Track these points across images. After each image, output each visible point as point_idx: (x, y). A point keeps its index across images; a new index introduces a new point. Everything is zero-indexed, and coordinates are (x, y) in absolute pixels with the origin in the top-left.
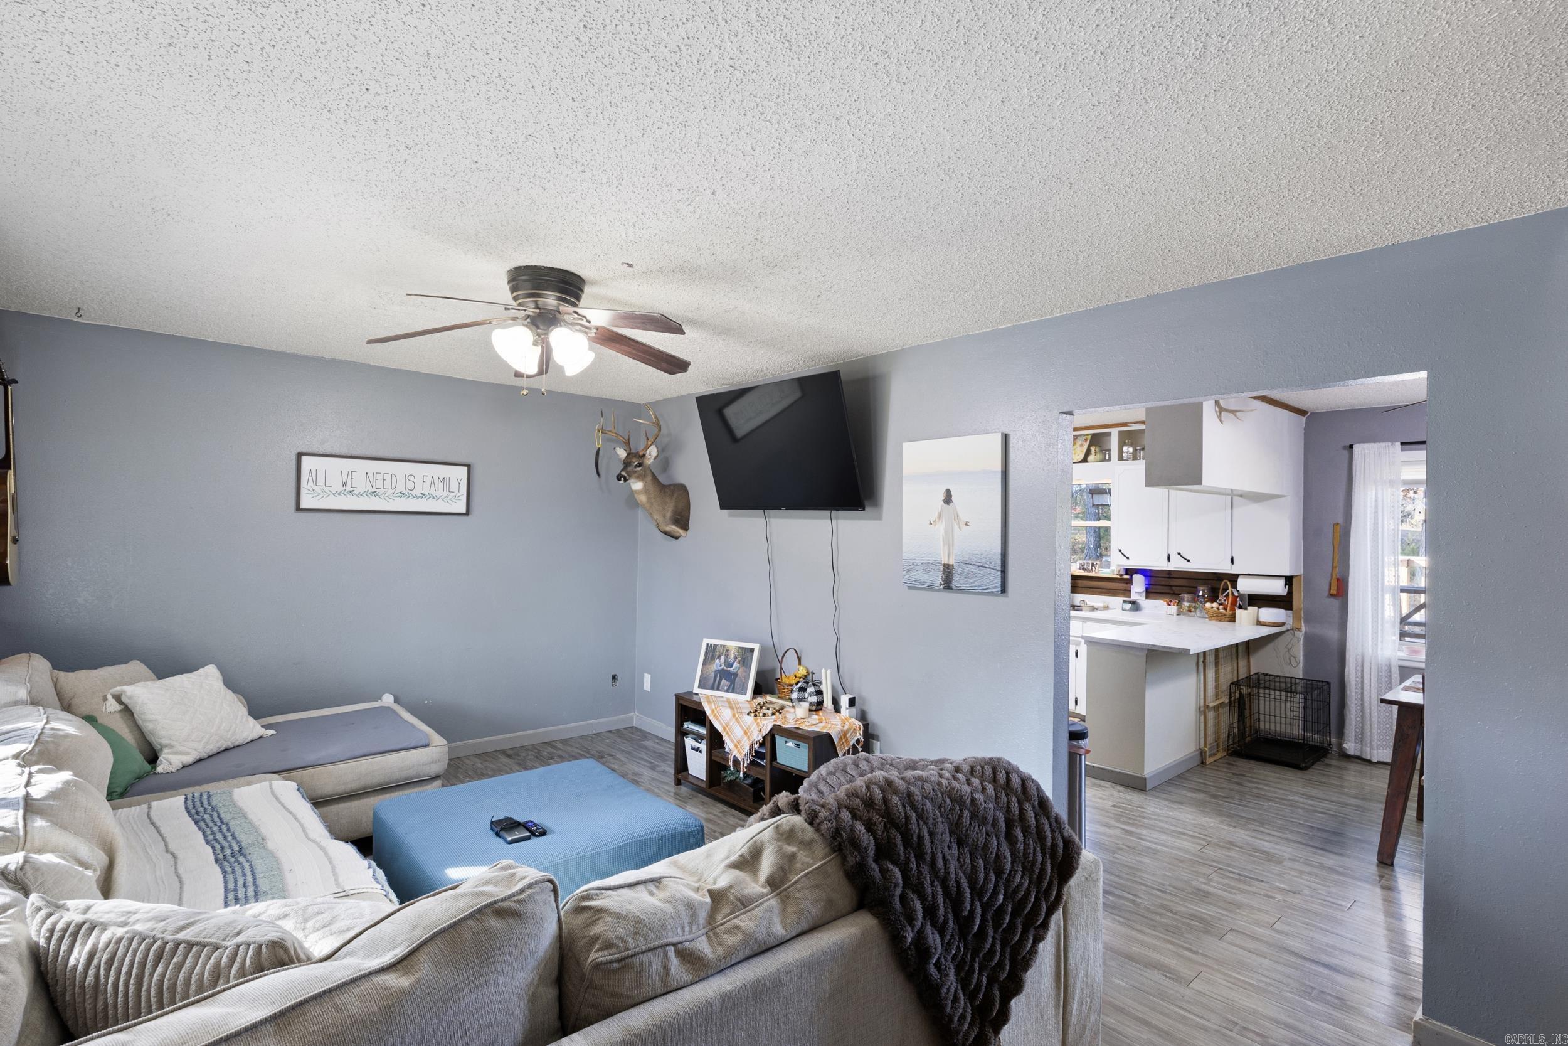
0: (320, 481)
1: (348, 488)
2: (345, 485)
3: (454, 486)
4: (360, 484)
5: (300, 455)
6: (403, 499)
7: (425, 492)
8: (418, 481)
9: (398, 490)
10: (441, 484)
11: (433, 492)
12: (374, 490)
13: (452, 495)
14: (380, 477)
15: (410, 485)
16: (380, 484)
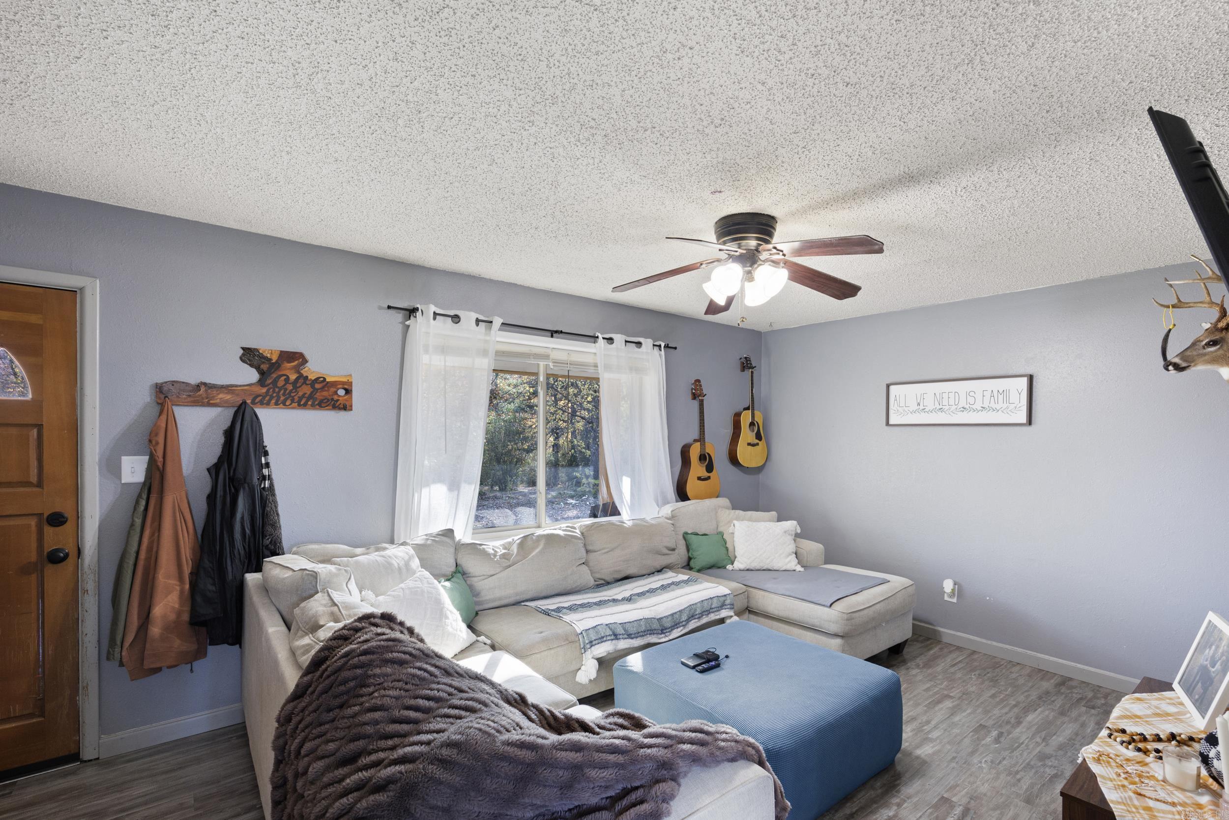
0: (902, 404)
1: (921, 407)
2: (919, 404)
3: (1014, 397)
4: (930, 403)
5: (888, 386)
6: (965, 413)
7: (986, 405)
8: (979, 397)
9: (961, 405)
10: (1001, 397)
11: (993, 405)
12: (941, 407)
13: (1012, 406)
14: (945, 396)
15: (971, 400)
16: (945, 402)
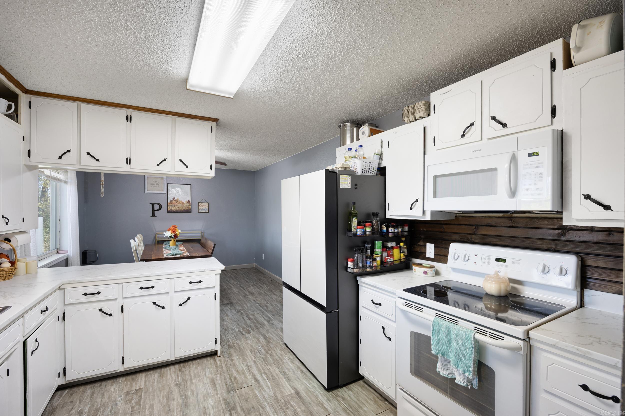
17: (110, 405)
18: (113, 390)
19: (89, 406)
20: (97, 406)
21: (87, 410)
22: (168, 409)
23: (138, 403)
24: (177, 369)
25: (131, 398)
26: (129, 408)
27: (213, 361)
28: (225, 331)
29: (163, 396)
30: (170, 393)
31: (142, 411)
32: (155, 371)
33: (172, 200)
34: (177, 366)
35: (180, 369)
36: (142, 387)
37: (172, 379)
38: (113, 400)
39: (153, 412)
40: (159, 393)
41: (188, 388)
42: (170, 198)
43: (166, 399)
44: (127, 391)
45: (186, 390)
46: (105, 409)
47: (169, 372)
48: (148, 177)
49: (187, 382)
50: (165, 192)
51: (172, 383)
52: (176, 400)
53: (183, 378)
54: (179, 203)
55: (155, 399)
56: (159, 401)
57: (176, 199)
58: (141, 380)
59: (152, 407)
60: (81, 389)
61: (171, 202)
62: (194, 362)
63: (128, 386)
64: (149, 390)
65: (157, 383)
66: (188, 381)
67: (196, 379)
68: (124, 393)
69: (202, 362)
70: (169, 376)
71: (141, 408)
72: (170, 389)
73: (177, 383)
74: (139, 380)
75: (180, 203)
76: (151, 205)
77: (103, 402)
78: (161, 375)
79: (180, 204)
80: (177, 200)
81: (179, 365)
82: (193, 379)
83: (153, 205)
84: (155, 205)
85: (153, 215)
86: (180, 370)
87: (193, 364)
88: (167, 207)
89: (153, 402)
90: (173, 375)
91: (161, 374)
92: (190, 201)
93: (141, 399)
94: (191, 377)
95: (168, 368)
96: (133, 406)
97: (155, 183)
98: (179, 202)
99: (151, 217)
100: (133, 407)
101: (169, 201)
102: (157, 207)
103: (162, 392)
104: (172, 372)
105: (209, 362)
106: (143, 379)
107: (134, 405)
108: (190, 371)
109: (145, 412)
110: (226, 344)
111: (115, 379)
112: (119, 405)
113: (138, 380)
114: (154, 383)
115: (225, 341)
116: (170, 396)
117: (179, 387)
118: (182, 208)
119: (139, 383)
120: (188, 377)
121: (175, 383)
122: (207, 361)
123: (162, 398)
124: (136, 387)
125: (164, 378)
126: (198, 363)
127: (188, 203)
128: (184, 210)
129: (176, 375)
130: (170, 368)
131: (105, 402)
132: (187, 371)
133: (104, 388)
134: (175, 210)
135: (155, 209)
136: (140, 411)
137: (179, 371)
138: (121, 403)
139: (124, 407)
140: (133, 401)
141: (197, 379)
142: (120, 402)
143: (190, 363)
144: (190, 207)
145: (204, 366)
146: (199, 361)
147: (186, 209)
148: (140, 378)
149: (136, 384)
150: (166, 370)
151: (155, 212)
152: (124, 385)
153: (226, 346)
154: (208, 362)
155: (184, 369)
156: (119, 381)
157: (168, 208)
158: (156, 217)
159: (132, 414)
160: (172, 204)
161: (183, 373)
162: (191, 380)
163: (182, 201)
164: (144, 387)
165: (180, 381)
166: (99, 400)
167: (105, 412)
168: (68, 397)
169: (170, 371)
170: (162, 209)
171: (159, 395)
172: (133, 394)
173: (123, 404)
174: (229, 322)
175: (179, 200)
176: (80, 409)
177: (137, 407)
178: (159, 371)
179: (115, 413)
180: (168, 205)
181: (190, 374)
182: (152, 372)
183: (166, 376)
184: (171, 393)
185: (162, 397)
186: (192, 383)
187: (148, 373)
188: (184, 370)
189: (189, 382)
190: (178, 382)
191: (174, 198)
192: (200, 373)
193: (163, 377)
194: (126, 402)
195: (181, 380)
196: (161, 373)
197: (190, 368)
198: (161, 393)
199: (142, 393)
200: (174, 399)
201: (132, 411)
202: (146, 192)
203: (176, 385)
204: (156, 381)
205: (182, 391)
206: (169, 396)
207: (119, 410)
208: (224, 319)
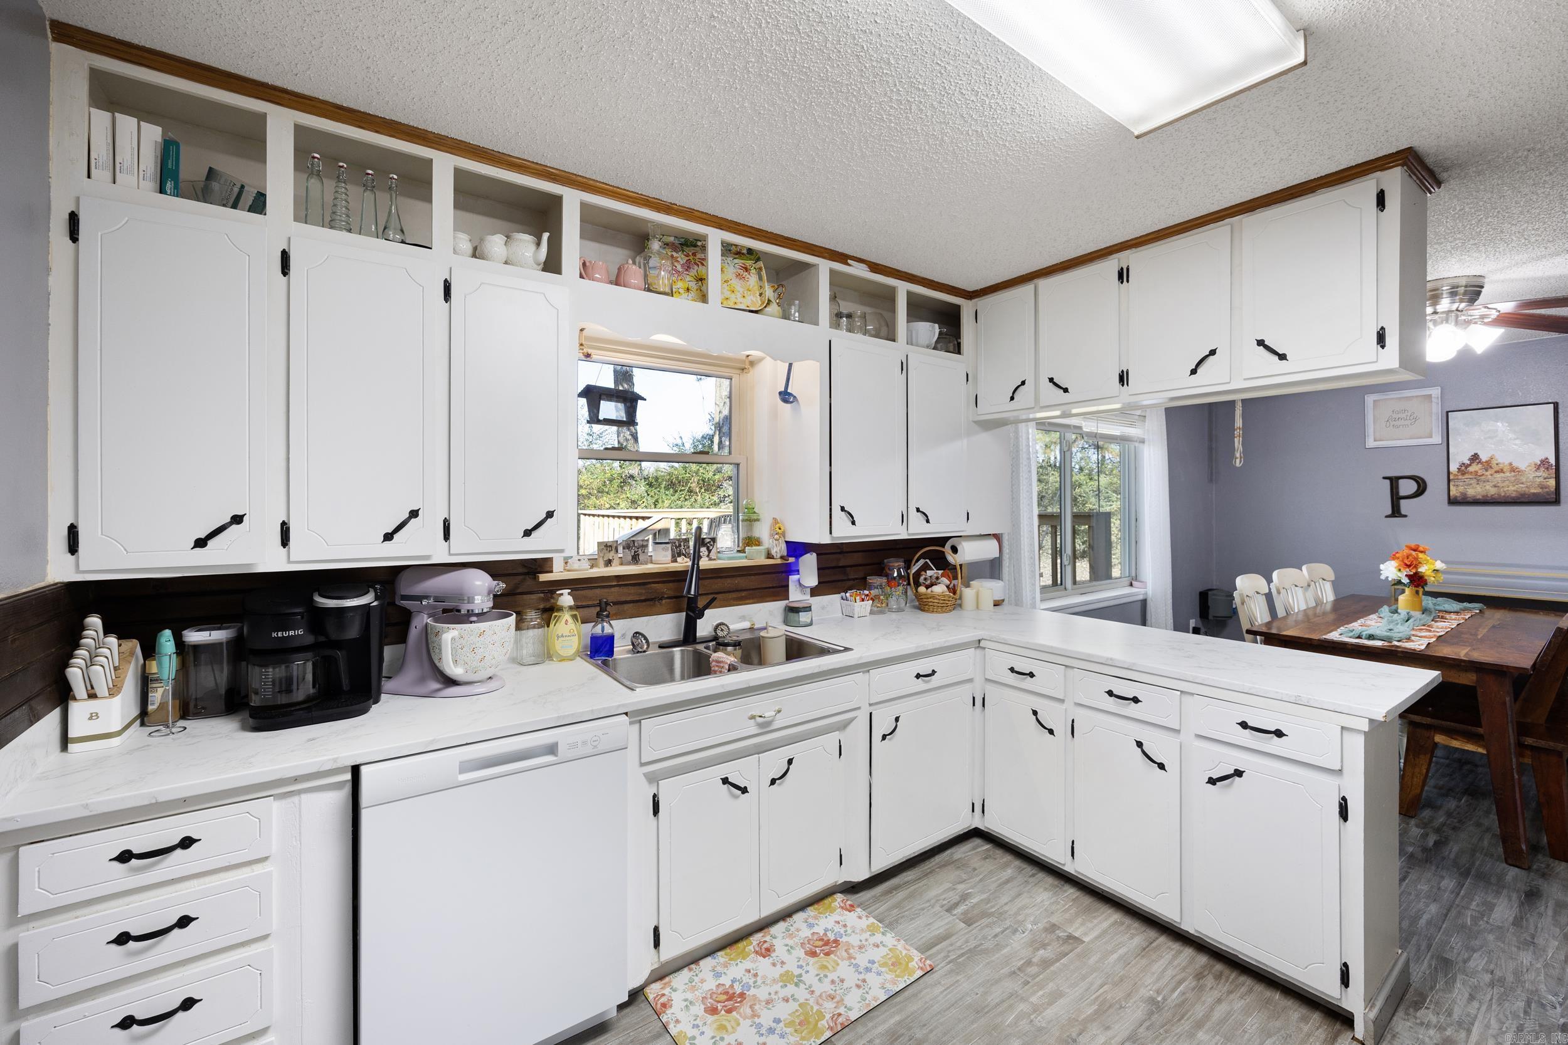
17: (1008, 923)
18: (1039, 900)
19: (984, 896)
20: (992, 907)
21: (974, 901)
22: (1074, 1035)
23: (1046, 964)
24: (1197, 966)
25: (1046, 942)
26: (1022, 959)
27: (1323, 1036)
28: (1492, 984)
29: (1097, 998)
30: (1117, 1006)
31: (1033, 986)
32: (1143, 929)
33: (1468, 462)
34: (1203, 959)
35: (1201, 973)
36: (1086, 939)
37: (1158, 979)
38: (1020, 918)
39: (1045, 1009)
40: (1099, 982)
41: (1167, 1037)
42: (1460, 455)
43: (1095, 1010)
44: (1057, 923)
45: (1157, 1037)
46: (994, 923)
47: (1169, 956)
48: (1374, 401)
49: (1183, 1021)
50: (1437, 439)
51: (1149, 987)
52: (1110, 1033)
53: (1183, 1002)
54: (1497, 472)
55: (1076, 989)
56: (1082, 999)
57: (1484, 457)
58: (1100, 922)
59: (1056, 996)
60: (1005, 860)
61: (1463, 469)
62: (1259, 988)
63: (1067, 916)
64: (1089, 958)
65: (1120, 959)
66: (1188, 1019)
67: (1215, 1036)
68: (1047, 922)
69: (1285, 1008)
70: (1157, 967)
71: (1037, 979)
72: (1129, 995)
73: (1159, 999)
74: (1095, 921)
75: (1502, 471)
76: (1388, 482)
77: (1006, 908)
78: (1144, 949)
79: (1502, 475)
80: (1488, 463)
81: (1212, 962)
82: (1206, 1027)
83: (1394, 481)
84: (1401, 482)
85: (1396, 512)
86: (1199, 976)
87: (1251, 990)
88: (1446, 487)
89: (1067, 991)
90: (1170, 972)
91: (1148, 946)
92: (1552, 461)
93: (1058, 960)
94: (1207, 1017)
95: (1176, 946)
96: (1031, 962)
97: (1404, 416)
98: (1496, 468)
99: (1387, 517)
100: (1029, 963)
101: (1454, 468)
102: (1407, 487)
103: (1106, 986)
104: (1176, 963)
105: (1306, 1028)
106: (1105, 925)
107: (1035, 960)
108: (1219, 1001)
109: (1035, 993)
110: (1441, 1028)
111: (1062, 883)
112: (1018, 936)
113: (1095, 917)
114: (1112, 952)
115: (1450, 1015)
116: (1111, 1010)
117: (1151, 1014)
118: (1511, 489)
119: (1090, 925)
120: (1199, 1011)
121: (1155, 995)
122: (1304, 1019)
123: (1092, 998)
124: (1077, 929)
125: (1144, 962)
126: (1268, 1001)
127: (1542, 469)
128: (1523, 495)
129: (1178, 977)
130: (1182, 948)
131: (1006, 912)
132: (1216, 994)
133: (1033, 884)
134: (1479, 497)
135: (1402, 493)
136: (1029, 982)
137: (1197, 975)
138: (1024, 935)
139: (1019, 948)
140: (1041, 952)
141: (1218, 1037)
142: (1024, 932)
143: (1247, 982)
144: (1552, 483)
145: (1278, 1024)
146: (1277, 996)
147: (1533, 491)
148: (1100, 918)
149: (1082, 924)
150: (1169, 948)
151: (1403, 502)
152: (1064, 906)
153: (1432, 1032)
154: (1302, 1025)
155: (1213, 980)
156: (1065, 891)
157: (1452, 487)
158: (1405, 516)
159: (1014, 973)
160: (1467, 476)
161: (1200, 989)
162: (1199, 1025)
163: (1511, 464)
164: (1088, 943)
165: (1169, 1000)
166: (1004, 899)
167: (987, 930)
168: (979, 858)
169: (1175, 957)
170: (1426, 493)
171: (1095, 986)
172: (1059, 937)
173: (1023, 941)
174: (1546, 966)
175: (1500, 461)
176: (970, 891)
177: (1033, 970)
178: (1152, 933)
179: (998, 945)
180: (1449, 481)
181: (1212, 1009)
182: (1136, 925)
183: (1153, 961)
184: (1121, 1007)
185: (1094, 996)
186: (1191, 1035)
187: (1128, 921)
188: (1209, 985)
189: (1186, 1025)
190: (1165, 999)
191: (1475, 458)
192: (1245, 1032)
193: (1143, 956)
194: (1032, 942)
195: (1177, 1002)
196: (1152, 943)
197: (1230, 992)
198: (1101, 986)
199: (1071, 951)
200: (1108, 1028)
201: (1019, 969)
202: (1371, 443)
203: (1152, 1001)
204: (1121, 951)
205: (1148, 1029)
206: (1107, 1010)
207: (1007, 945)
208: (1540, 941)
